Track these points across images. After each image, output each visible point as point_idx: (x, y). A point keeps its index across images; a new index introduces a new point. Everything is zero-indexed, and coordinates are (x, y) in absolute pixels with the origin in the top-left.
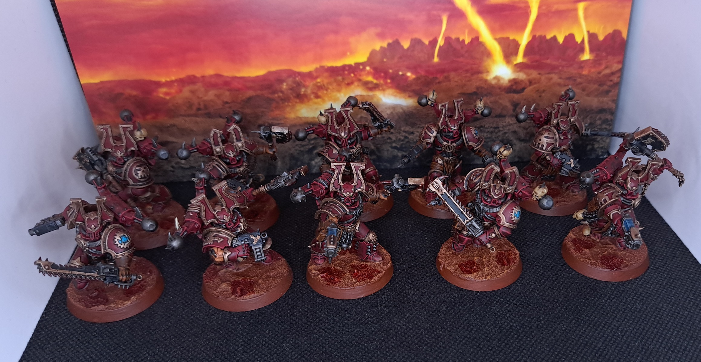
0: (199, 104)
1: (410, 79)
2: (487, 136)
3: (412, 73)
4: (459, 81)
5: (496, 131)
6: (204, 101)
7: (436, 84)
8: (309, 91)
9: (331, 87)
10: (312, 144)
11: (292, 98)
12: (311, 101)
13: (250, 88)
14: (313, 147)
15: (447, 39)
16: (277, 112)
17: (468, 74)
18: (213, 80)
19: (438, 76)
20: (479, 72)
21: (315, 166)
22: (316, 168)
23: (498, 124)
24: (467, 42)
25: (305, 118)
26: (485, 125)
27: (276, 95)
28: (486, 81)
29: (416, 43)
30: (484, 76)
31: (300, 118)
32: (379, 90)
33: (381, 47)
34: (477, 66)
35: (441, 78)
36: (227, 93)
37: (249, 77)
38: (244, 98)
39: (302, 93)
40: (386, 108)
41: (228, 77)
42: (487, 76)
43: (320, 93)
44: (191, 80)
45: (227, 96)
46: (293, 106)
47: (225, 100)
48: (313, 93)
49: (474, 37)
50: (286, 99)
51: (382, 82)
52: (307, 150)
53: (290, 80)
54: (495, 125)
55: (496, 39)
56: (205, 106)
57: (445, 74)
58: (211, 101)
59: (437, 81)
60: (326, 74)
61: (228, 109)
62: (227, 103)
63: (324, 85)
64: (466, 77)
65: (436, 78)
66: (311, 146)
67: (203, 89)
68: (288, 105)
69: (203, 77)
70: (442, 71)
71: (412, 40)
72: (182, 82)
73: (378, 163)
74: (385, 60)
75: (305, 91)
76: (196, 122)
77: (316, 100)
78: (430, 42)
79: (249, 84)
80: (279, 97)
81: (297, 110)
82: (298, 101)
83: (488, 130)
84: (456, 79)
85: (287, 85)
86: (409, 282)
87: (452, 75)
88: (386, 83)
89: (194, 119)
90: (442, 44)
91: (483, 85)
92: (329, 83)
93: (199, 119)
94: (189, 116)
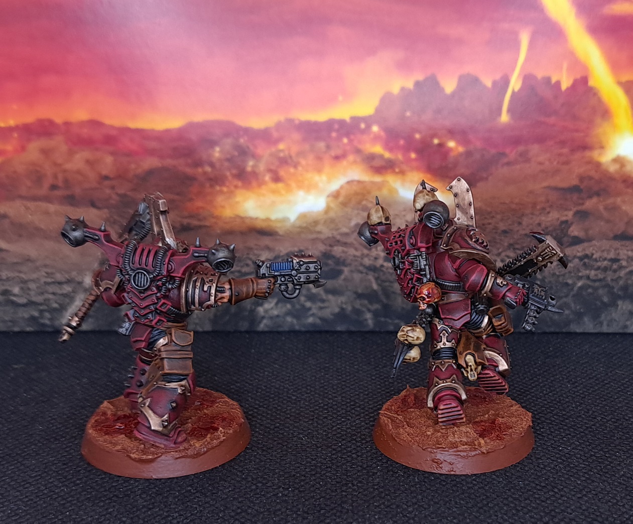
0: (55, 177)
1: (453, 154)
2: (596, 275)
3: (459, 142)
4: (547, 163)
5: (615, 266)
6: (65, 171)
7: (503, 165)
8: (262, 167)
9: (303, 162)
11: (230, 178)
12: (264, 187)
13: (152, 152)
15: (527, 79)
16: (199, 204)
17: (565, 150)
18: (85, 132)
19: (507, 151)
20: (585, 147)
21: (263, 318)
22: (265, 321)
23: (618, 254)
24: (565, 85)
25: (251, 218)
26: (593, 254)
27: (200, 170)
28: (598, 165)
29: (469, 82)
30: (595, 155)
31: (242, 218)
32: (394, 172)
33: (403, 89)
34: (582, 134)
35: (512, 155)
36: (109, 159)
37: (153, 131)
38: (139, 171)
39: (249, 169)
40: (405, 210)
41: (112, 127)
42: (600, 154)
43: (282, 173)
44: (45, 129)
45: (108, 164)
46: (231, 194)
47: (104, 172)
48: (270, 170)
49: (578, 76)
50: (216, 180)
51: (400, 157)
53: (228, 142)
54: (612, 255)
55: (620, 83)
56: (66, 181)
57: (521, 148)
58: (79, 172)
59: (505, 160)
60: (296, 136)
61: (108, 191)
62: (106, 178)
63: (291, 157)
64: (560, 155)
65: (504, 154)
67: (64, 148)
68: (221, 192)
69: (67, 124)
70: (516, 141)
71: (461, 79)
72: (28, 131)
73: (382, 319)
74: (408, 114)
75: (253, 167)
76: (47, 213)
77: (273, 186)
78: (495, 83)
79: (153, 145)
80: (205, 173)
81: (238, 203)
82: (240, 184)
83: (599, 264)
84: (541, 159)
85: (221, 152)
86: (422, 506)
87: (535, 149)
88: (408, 160)
89: (44, 205)
90: (517, 88)
91: (592, 173)
92: (301, 154)
93: (52, 208)
94: (35, 199)
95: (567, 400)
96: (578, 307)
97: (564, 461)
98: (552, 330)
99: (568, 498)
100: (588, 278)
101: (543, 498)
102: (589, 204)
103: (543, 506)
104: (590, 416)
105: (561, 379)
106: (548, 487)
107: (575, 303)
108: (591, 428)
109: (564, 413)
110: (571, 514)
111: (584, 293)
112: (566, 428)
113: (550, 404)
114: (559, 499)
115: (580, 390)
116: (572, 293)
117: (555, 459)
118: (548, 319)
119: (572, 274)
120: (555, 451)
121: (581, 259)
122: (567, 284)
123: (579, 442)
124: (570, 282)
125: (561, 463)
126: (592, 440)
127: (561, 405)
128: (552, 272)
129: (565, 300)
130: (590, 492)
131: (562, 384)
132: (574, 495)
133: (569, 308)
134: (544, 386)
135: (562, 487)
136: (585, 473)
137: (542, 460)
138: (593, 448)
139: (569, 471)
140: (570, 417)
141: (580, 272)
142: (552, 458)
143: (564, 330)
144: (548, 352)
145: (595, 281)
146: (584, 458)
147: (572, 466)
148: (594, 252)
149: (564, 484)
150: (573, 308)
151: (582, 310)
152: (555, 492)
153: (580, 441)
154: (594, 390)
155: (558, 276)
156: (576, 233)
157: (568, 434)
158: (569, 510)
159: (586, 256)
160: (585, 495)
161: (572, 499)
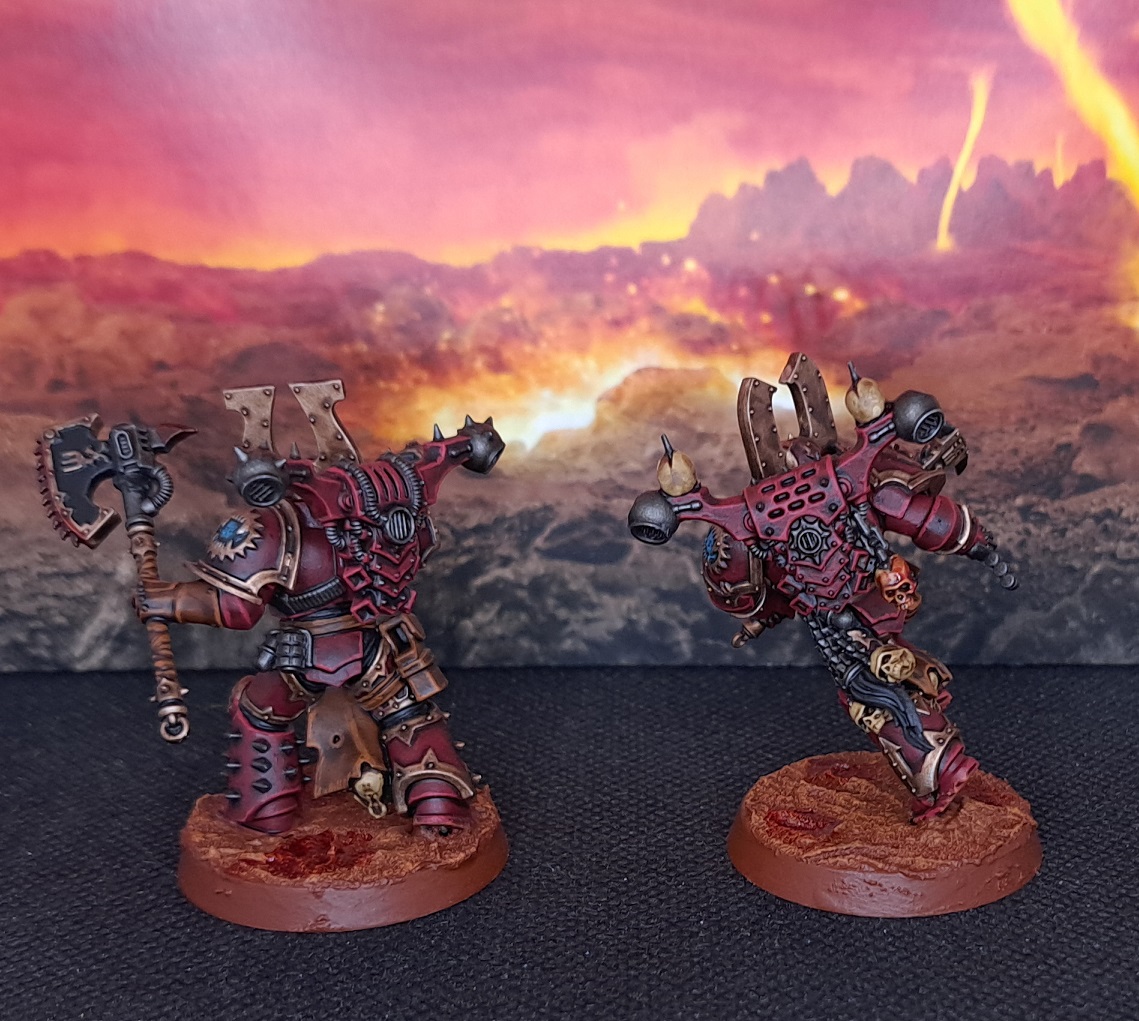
0: (60, 364)
1: (845, 314)
2: (1129, 551)
3: (855, 291)
4: (1028, 330)
6: (79, 352)
7: (943, 335)
8: (467, 343)
9: (550, 332)
10: (469, 550)
11: (406, 364)
12: (473, 382)
13: (253, 315)
14: (470, 563)
15: (987, 165)
17: (1064, 305)
18: (118, 275)
19: (951, 307)
20: (1103, 298)
21: (474, 641)
22: (477, 647)
24: (1061, 177)
26: (1121, 510)
27: (346, 349)
28: (1128, 333)
29: (872, 174)
30: (1122, 313)
32: (729, 352)
33: (743, 187)
34: (1096, 274)
35: (960, 314)
36: (166, 330)
37: (252, 271)
38: (226, 351)
39: (443, 347)
41: (173, 266)
42: (1132, 313)
43: (508, 354)
44: (39, 269)
45: (163, 338)
46: (408, 395)
47: (157, 355)
48: (483, 350)
49: (1087, 160)
50: (379, 369)
51: (740, 320)
52: (447, 572)
53: (401, 293)
56: (81, 372)
57: (978, 302)
58: (106, 354)
59: (947, 326)
60: (535, 281)
61: (164, 392)
62: (161, 365)
63: (525, 322)
64: (1054, 314)
65: (943, 314)
66: (463, 560)
67: (76, 307)
68: (390, 392)
69: (82, 260)
70: (967, 288)
71: (856, 164)
73: (710, 642)
74: (755, 236)
75: (451, 342)
77: (490, 379)
78: (922, 174)
79: (249, 299)
80: (356, 355)
81: (421, 413)
82: (425, 375)
83: (1133, 528)
84: (1017, 322)
85: (386, 313)
87: (1004, 302)
88: (756, 327)
90: (967, 184)
91: (1118, 350)
92: (545, 316)
94: (19, 408)
95: (1074, 792)
96: (1094, 615)
97: (1066, 906)
98: (1044, 659)
99: (1076, 976)
100: (1113, 555)
101: (1025, 977)
102: (1113, 411)
103: (1026, 992)
104: (1118, 822)
105: (1061, 752)
106: (1036, 955)
107: (1087, 605)
108: (1120, 844)
109: (1067, 816)
110: (1081, 1006)
111: (1106, 586)
112: (1070, 843)
113: (1040, 800)
114: (1058, 978)
115: (1100, 772)
116: (1081, 588)
117: (1049, 902)
118: (1036, 639)
119: (1082, 549)
120: (1050, 887)
121: (1098, 519)
122: (1071, 570)
123: (1097, 871)
124: (1077, 564)
125: (1062, 911)
126: (1123, 866)
127: (1063, 803)
128: (1041, 546)
129: (1067, 600)
130: (1119, 964)
131: (1065, 763)
132: (1087, 971)
133: (1077, 616)
134: (1028, 767)
135: (1063, 956)
136: (1109, 928)
137: (1024, 904)
138: (1125, 882)
139: (1077, 925)
140: (1079, 823)
141: (1097, 545)
142: (1044, 901)
143: (1068, 661)
144: (1036, 703)
145: (1126, 562)
146: (1107, 900)
147: (1083, 915)
148: (1124, 504)
149: (1067, 950)
150: (1085, 618)
151: (1102, 620)
152: (1049, 965)
153: (1099, 869)
154: (1127, 772)
155: (1055, 554)
156: (1087, 469)
157: (1075, 857)
158: (1078, 1000)
159: (1109, 513)
160: (1108, 971)
161: (1084, 979)
